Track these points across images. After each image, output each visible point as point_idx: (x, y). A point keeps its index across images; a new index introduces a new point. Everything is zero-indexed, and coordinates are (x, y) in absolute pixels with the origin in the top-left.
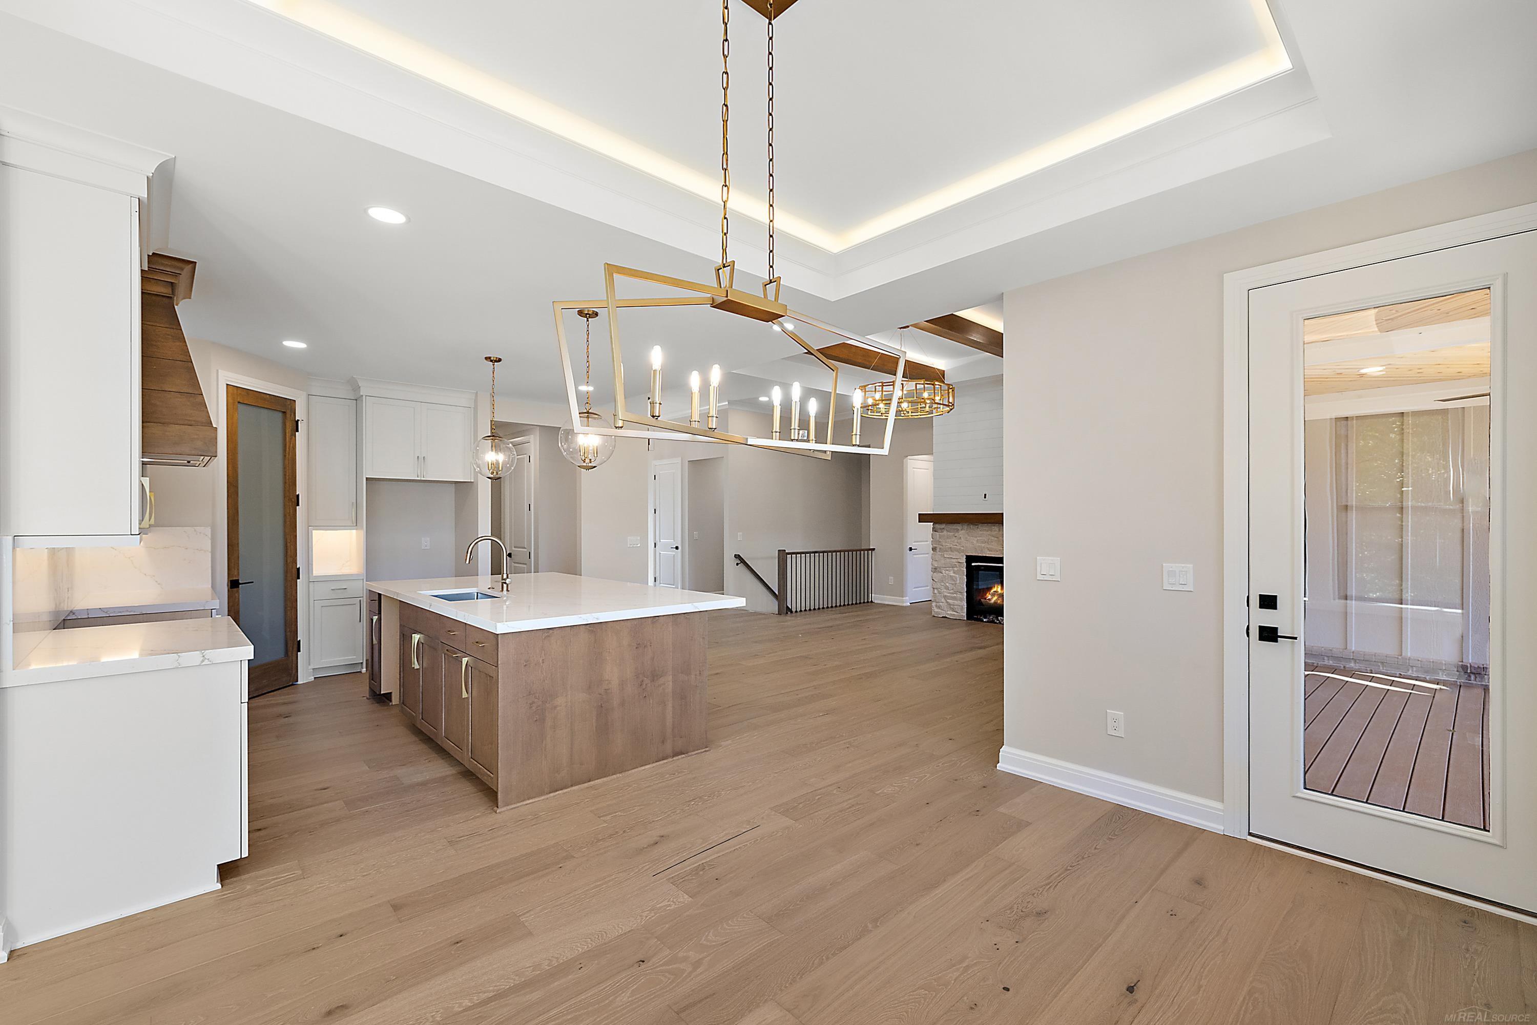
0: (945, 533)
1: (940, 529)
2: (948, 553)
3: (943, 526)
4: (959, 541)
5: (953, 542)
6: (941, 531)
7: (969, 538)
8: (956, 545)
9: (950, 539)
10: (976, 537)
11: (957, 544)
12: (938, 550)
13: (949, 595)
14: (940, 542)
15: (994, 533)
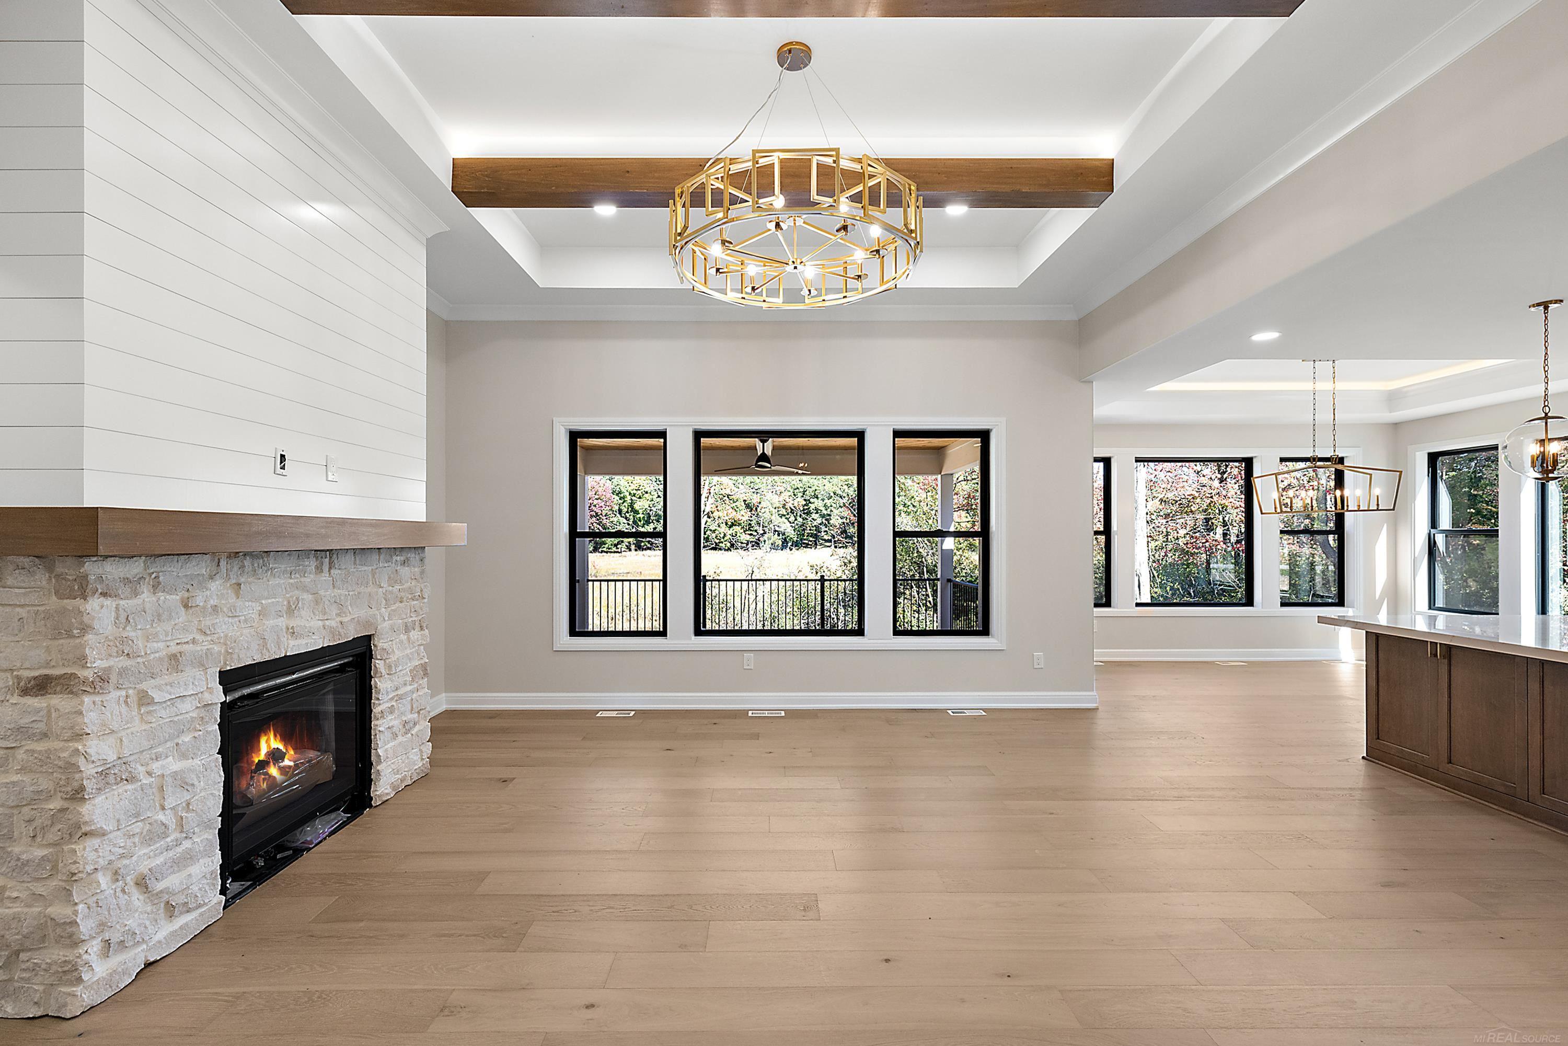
0: (146, 597)
1: (126, 581)
2: (158, 681)
3: (135, 568)
4: (207, 622)
5: (185, 630)
6: (127, 590)
7: (239, 603)
8: (194, 641)
9: (170, 617)
10: (257, 600)
11: (199, 637)
12: (114, 678)
13: (159, 860)
14: (124, 640)
15: (307, 580)
